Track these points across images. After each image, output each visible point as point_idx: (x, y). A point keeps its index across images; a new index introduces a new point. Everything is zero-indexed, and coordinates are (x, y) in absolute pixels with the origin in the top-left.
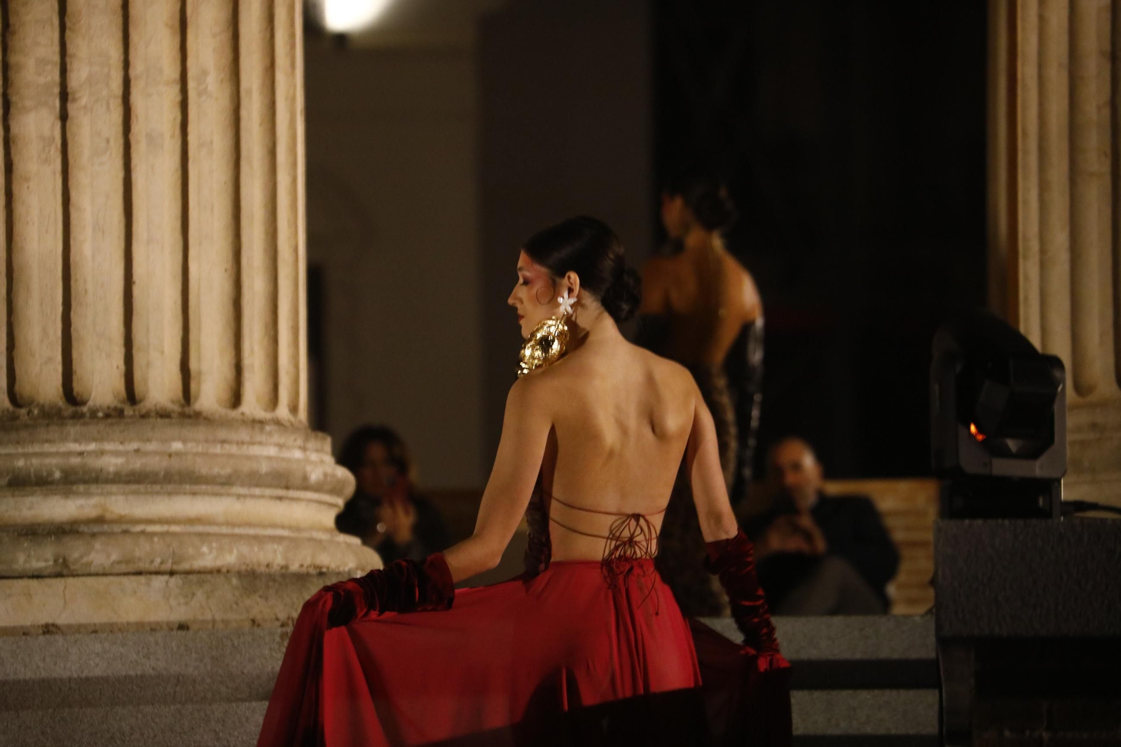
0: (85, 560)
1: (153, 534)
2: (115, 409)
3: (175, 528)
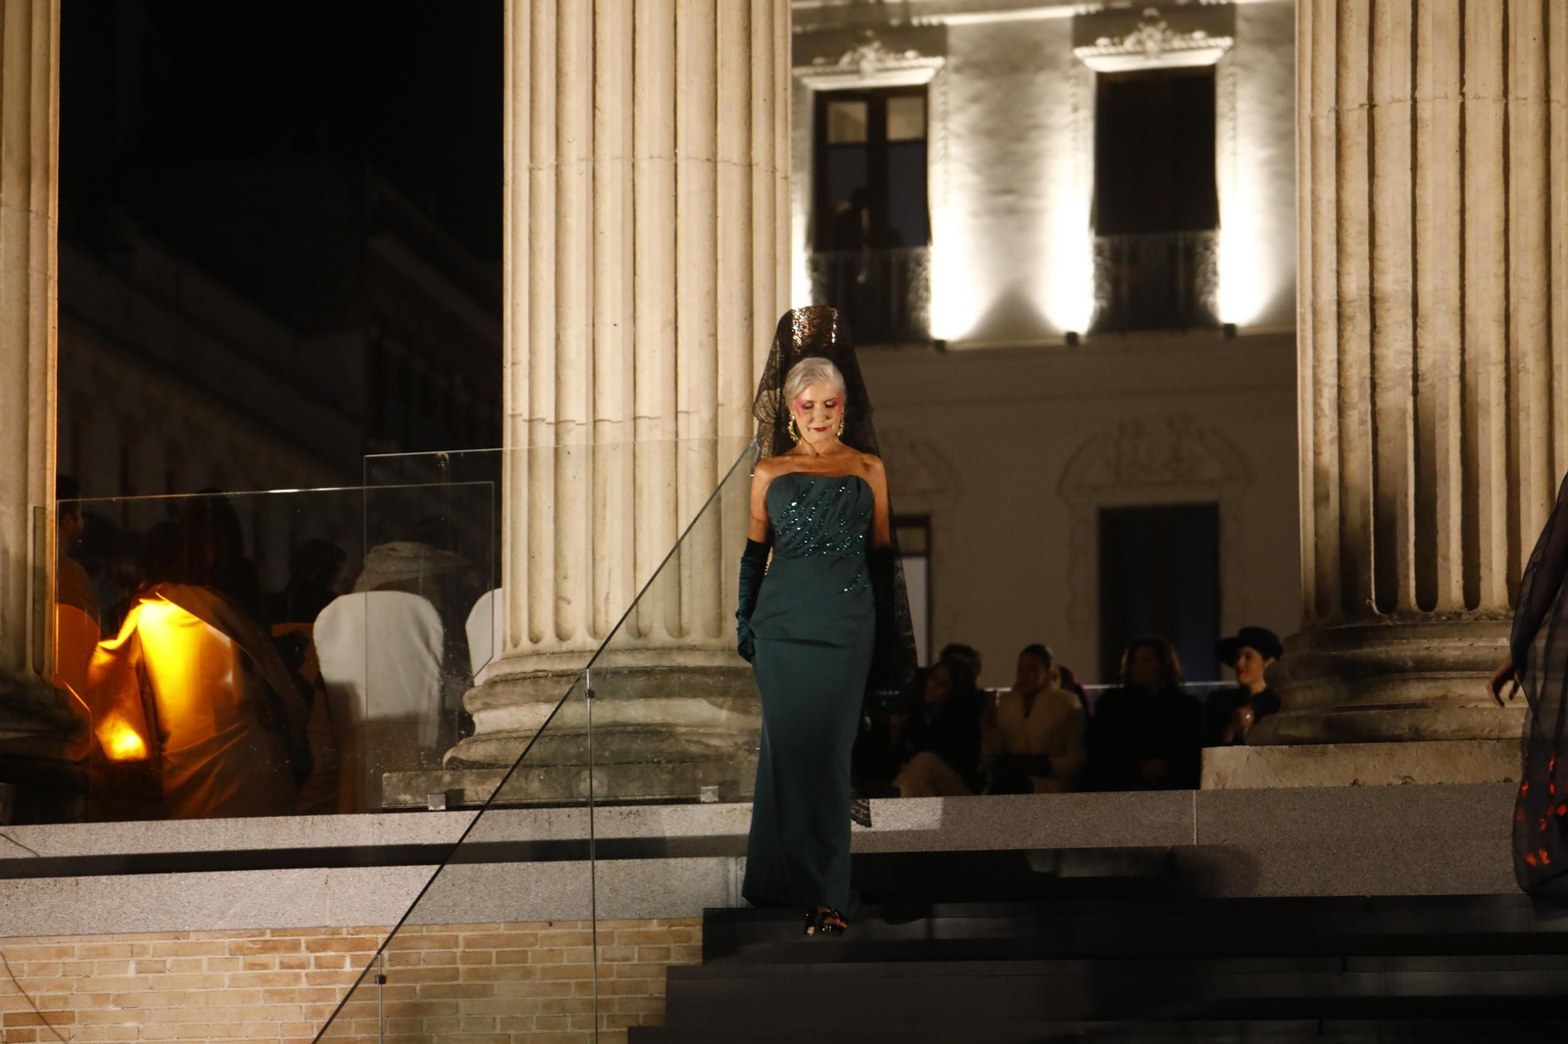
0: (1432, 728)
1: (1484, 709)
2: (1455, 613)
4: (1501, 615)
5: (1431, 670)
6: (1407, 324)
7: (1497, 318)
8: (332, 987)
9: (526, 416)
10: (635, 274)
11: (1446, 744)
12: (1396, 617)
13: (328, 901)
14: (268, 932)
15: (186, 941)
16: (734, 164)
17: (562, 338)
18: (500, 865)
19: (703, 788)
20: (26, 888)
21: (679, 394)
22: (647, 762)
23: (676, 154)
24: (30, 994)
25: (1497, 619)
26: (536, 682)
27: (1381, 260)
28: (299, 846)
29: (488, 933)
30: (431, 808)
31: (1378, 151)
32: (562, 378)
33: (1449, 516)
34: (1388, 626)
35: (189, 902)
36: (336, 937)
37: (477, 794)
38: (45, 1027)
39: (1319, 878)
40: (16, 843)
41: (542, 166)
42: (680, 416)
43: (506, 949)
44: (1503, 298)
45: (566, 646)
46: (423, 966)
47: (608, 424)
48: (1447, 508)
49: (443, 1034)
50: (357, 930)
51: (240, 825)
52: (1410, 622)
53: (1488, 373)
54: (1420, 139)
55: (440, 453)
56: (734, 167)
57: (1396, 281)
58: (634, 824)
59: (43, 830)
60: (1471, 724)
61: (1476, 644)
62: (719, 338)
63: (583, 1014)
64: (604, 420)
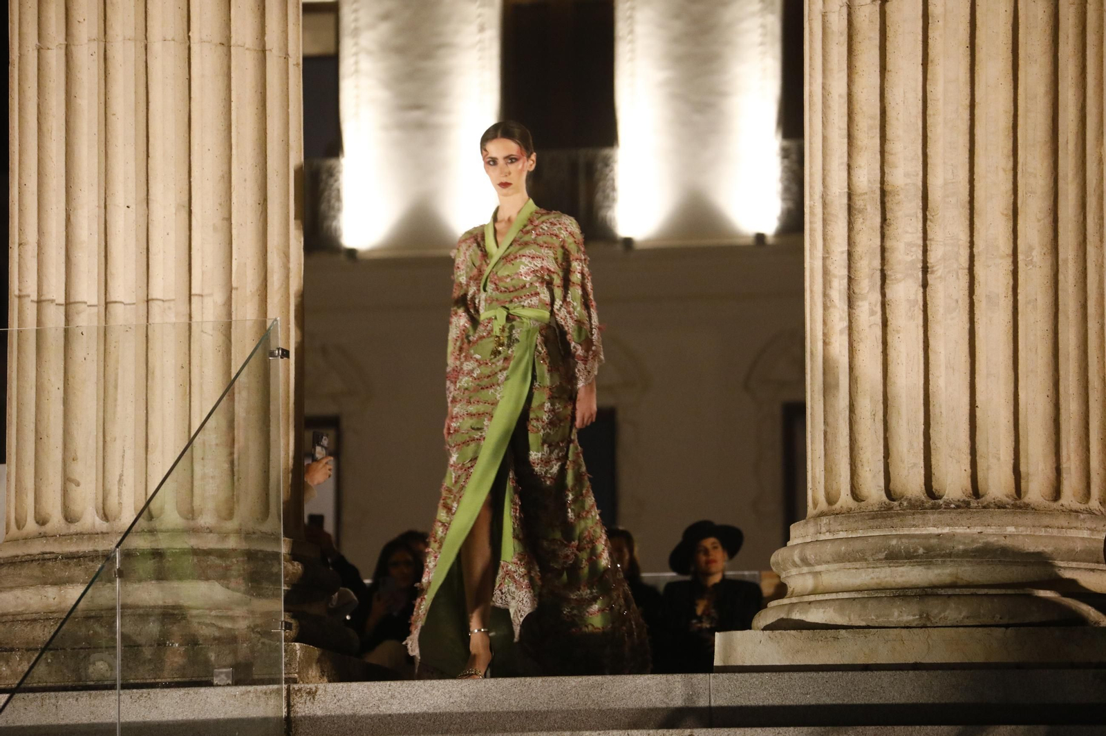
0: (942, 615)
1: (993, 596)
2: (964, 501)
4: (1008, 504)
6: (917, 217)
9: (34, 297)
10: (148, 156)
12: (905, 504)
16: (247, 49)
17: (72, 218)
19: (216, 671)
21: (193, 277)
23: (189, 37)
25: (1004, 508)
26: (44, 564)
27: (891, 154)
31: (890, 45)
32: (74, 260)
41: (51, 46)
42: (194, 299)
44: (1011, 192)
45: (74, 528)
47: (120, 305)
52: (918, 510)
53: (996, 266)
54: (931, 34)
56: (247, 52)
57: (907, 175)
58: (145, 708)
61: (985, 530)
62: (233, 222)
64: (116, 302)
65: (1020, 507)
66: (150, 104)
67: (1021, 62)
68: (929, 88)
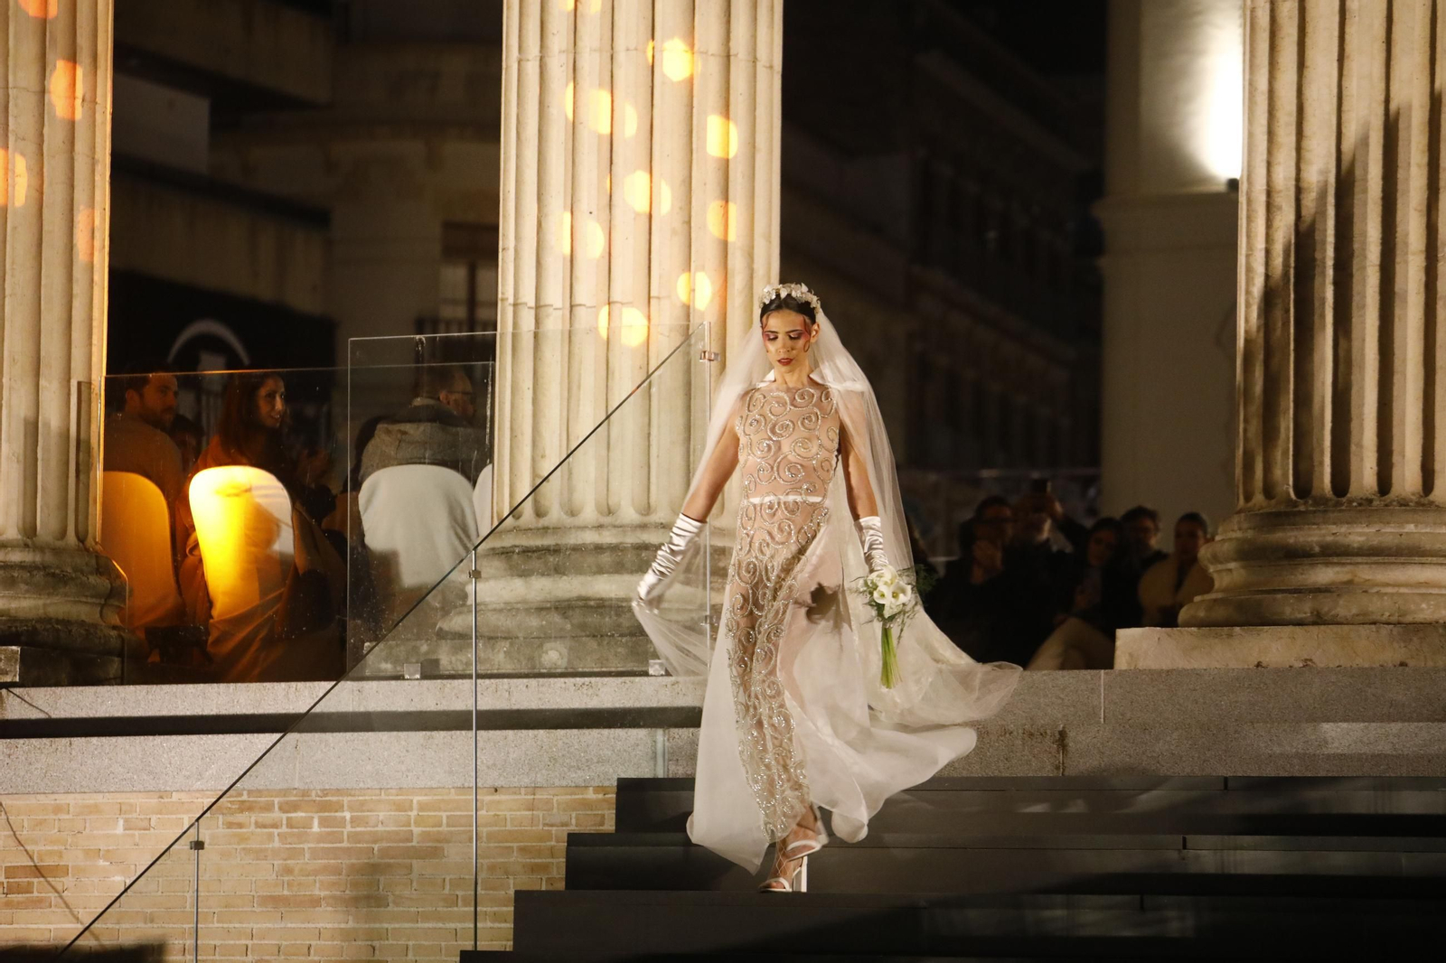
0: (1333, 613)
1: (1386, 594)
2: (1366, 499)
3: (1403, 590)
4: (1411, 502)
5: (1338, 555)
6: (1329, 214)
7: (1419, 208)
8: (301, 846)
9: (511, 300)
10: (611, 163)
11: (1346, 627)
12: (1310, 502)
13: (297, 765)
14: (245, 793)
15: (169, 800)
16: (712, 55)
17: (543, 224)
18: (450, 733)
19: (651, 661)
20: (26, 748)
21: (652, 279)
22: (602, 636)
24: (28, 848)
25: (1407, 505)
26: (510, 557)
27: (1308, 151)
28: (284, 712)
29: (440, 797)
30: (407, 677)
31: (1308, 42)
32: (543, 262)
33: (1363, 405)
34: (1300, 511)
35: (170, 764)
36: (306, 798)
37: (451, 662)
38: (42, 879)
39: (1199, 758)
40: (31, 705)
41: (530, 58)
42: (652, 301)
43: (455, 813)
44: (1425, 187)
45: (544, 522)
46: (380, 828)
47: (583, 307)
48: (1362, 397)
49: (397, 893)
50: (325, 792)
51: (231, 690)
52: (1322, 508)
53: (1406, 262)
54: (1348, 29)
55: (418, 337)
56: (713, 58)
57: (1320, 172)
58: (587, 695)
59: (54, 692)
60: (1370, 609)
61: (1383, 530)
62: (692, 225)
63: (524, 877)
64: (580, 305)
65: (1423, 505)
66: (614, 112)
67: (1438, 56)
68: (1345, 84)
